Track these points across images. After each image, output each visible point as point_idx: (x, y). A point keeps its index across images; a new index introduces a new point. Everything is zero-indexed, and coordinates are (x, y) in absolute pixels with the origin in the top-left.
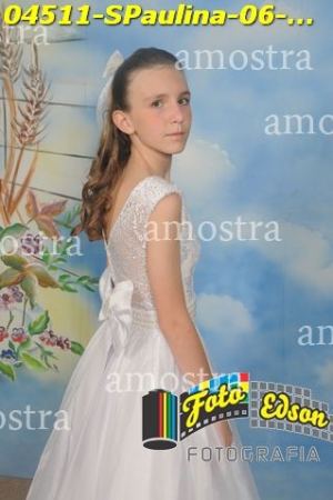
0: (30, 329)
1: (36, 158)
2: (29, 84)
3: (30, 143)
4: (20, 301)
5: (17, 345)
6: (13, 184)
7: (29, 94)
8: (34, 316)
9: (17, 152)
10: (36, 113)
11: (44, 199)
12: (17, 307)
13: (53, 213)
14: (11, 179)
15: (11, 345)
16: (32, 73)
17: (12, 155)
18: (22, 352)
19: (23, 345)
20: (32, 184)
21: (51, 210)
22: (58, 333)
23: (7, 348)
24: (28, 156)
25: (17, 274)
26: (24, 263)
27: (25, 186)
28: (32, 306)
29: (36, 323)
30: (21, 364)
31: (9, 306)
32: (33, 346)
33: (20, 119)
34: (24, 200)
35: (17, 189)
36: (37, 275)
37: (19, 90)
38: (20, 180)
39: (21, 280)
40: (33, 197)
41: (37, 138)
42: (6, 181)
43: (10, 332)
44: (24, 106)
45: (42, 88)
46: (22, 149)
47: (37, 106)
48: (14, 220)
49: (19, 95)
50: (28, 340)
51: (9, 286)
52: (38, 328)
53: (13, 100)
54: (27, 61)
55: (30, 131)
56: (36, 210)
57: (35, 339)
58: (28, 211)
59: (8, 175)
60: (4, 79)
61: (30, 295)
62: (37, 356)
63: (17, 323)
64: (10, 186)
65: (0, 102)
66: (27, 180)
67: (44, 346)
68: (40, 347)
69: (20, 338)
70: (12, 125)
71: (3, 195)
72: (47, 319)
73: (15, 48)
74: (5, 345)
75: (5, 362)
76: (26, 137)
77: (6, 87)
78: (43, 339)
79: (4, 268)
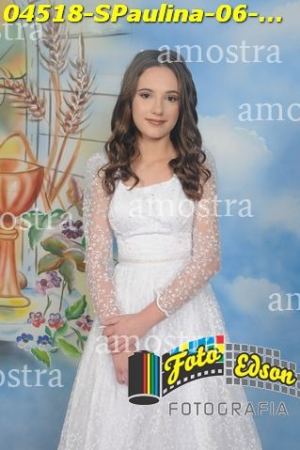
0: (67, 313)
1: (79, 146)
2: (75, 76)
3: (73, 132)
4: (58, 286)
5: (53, 330)
6: (56, 171)
7: (74, 85)
8: (72, 301)
9: (60, 140)
10: (80, 104)
12: (55, 293)
14: (54, 166)
15: (47, 330)
16: (78, 66)
17: (56, 143)
18: (60, 337)
19: (60, 330)
20: (74, 171)
23: (43, 333)
24: (71, 144)
25: (56, 259)
26: (63, 248)
27: (66, 173)
28: (70, 291)
29: (73, 308)
30: (56, 351)
31: (47, 291)
32: (69, 331)
33: (65, 108)
34: (66, 186)
35: (60, 176)
36: (76, 260)
37: (65, 82)
38: (63, 167)
39: (61, 265)
40: (74, 183)
41: (81, 127)
42: (49, 168)
43: (47, 317)
44: (69, 96)
46: (66, 137)
47: (82, 96)
48: (55, 205)
49: (65, 86)
50: (64, 325)
51: (48, 271)
52: (75, 313)
53: (59, 91)
54: (74, 53)
56: (76, 196)
57: (72, 323)
58: (69, 197)
59: (50, 163)
60: (52, 73)
61: (69, 280)
62: (73, 341)
63: (54, 308)
64: (52, 173)
65: (47, 93)
66: (70, 167)
67: (80, 329)
68: (77, 332)
69: (57, 323)
70: (57, 115)
71: (45, 182)
72: (85, 304)
73: (63, 42)
74: (41, 331)
75: (42, 348)
76: (70, 126)
77: (53, 79)
78: (79, 324)
79: (43, 253)
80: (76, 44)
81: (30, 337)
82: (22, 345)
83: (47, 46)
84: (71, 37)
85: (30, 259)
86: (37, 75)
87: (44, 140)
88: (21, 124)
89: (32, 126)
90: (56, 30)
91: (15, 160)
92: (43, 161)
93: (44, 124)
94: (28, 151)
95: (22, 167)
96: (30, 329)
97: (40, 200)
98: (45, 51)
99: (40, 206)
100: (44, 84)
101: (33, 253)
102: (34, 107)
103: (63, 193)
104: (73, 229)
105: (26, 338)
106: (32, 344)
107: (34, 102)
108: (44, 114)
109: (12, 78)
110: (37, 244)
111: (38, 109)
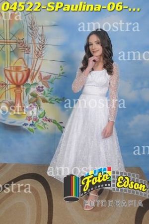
0: (39, 116)
1: (42, 62)
2: (40, 39)
3: (40, 57)
5: (35, 122)
6: (34, 70)
7: (40, 42)
8: (41, 112)
9: (36, 60)
10: (42, 48)
11: (44, 75)
13: (47, 79)
14: (33, 68)
15: (33, 122)
16: (41, 35)
17: (34, 61)
18: (37, 124)
19: (37, 122)
20: (40, 70)
21: (46, 78)
22: (48, 117)
23: (32, 123)
24: (39, 61)
25: (35, 99)
26: (37, 95)
27: (38, 71)
28: (40, 109)
29: (41, 115)
30: (36, 128)
32: (40, 122)
33: (37, 49)
34: (38, 75)
35: (36, 72)
36: (42, 99)
37: (37, 41)
38: (37, 69)
39: (37, 101)
40: (40, 74)
41: (42, 55)
42: (32, 69)
43: (32, 118)
44: (38, 46)
45: (44, 40)
46: (37, 59)
47: (43, 45)
48: (34, 81)
50: (38, 120)
51: (32, 103)
52: (42, 116)
53: (35, 44)
54: (40, 32)
55: (40, 53)
56: (41, 78)
57: (41, 119)
58: (39, 78)
59: (32, 68)
60: (32, 38)
61: (39, 105)
62: (41, 125)
64: (33, 71)
65: (31, 45)
66: (39, 69)
67: (44, 121)
68: (42, 122)
69: (36, 119)
70: (35, 52)
71: (31, 74)
72: (45, 113)
73: (36, 28)
74: (31, 122)
75: (31, 128)
76: (39, 55)
77: (33, 40)
78: (43, 119)
79: (30, 97)
80: (40, 29)
81: (27, 124)
82: (24, 127)
83: (31, 29)
84: (39, 26)
85: (26, 99)
86: (28, 39)
87: (30, 60)
88: (22, 55)
89: (26, 56)
90: (34, 24)
91: (21, 67)
92: (30, 67)
93: (30, 55)
94: (25, 64)
95: (23, 69)
96: (27, 122)
97: (29, 80)
98: (30, 31)
99: (29, 81)
100: (30, 41)
101: (27, 97)
102: (27, 49)
103: (37, 77)
104: (41, 89)
105: (26, 124)
106: (28, 126)
107: (27, 47)
108: (30, 51)
109: (19, 40)
110: (29, 94)
111: (28, 50)
